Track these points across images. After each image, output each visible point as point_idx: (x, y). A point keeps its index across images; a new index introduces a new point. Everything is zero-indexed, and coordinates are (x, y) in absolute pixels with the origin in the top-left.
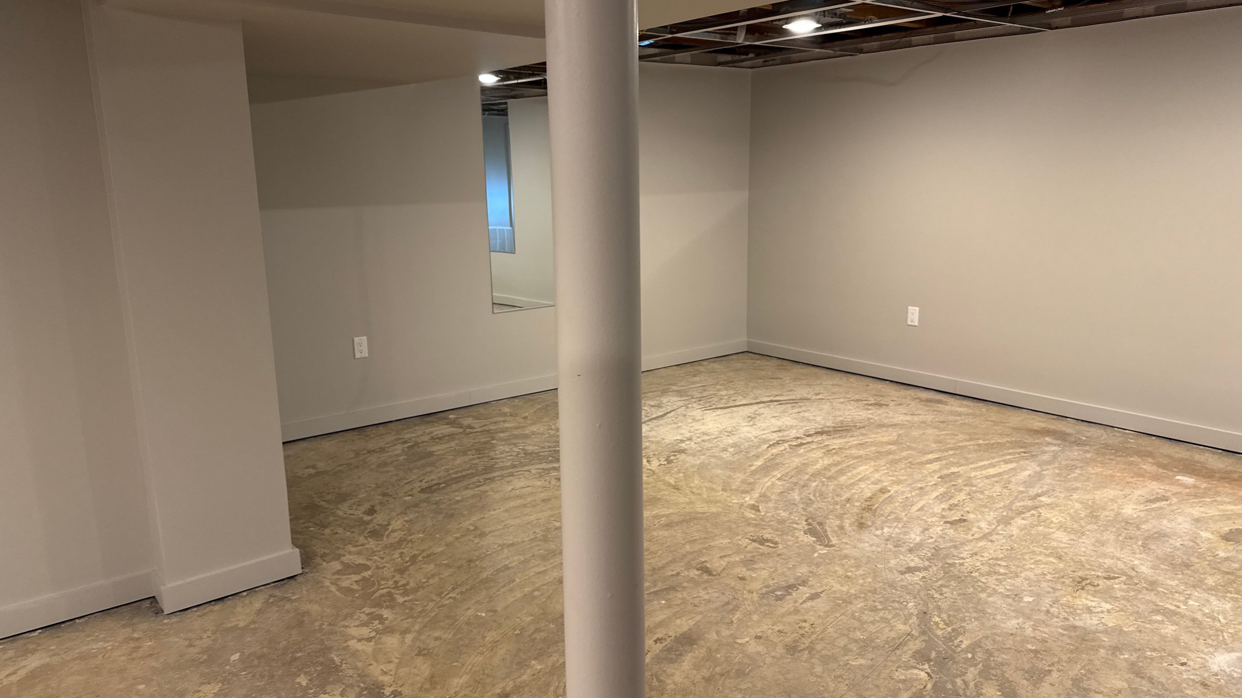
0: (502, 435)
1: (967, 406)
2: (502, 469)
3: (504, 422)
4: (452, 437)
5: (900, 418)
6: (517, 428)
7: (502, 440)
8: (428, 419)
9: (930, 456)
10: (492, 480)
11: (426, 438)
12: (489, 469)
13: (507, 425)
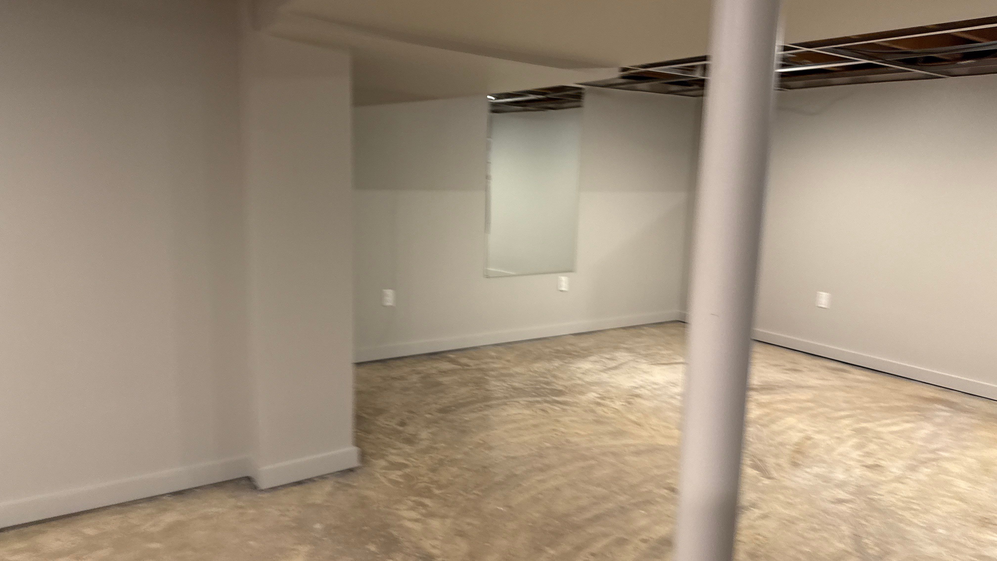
0: (493, 373)
1: (867, 376)
2: (497, 398)
3: (493, 363)
4: (453, 371)
5: (813, 382)
6: (503, 368)
7: (494, 376)
8: (433, 357)
9: (843, 413)
10: (490, 407)
11: (434, 371)
12: (487, 398)
13: (496, 366)
